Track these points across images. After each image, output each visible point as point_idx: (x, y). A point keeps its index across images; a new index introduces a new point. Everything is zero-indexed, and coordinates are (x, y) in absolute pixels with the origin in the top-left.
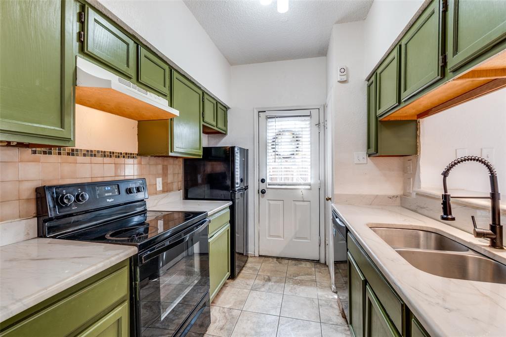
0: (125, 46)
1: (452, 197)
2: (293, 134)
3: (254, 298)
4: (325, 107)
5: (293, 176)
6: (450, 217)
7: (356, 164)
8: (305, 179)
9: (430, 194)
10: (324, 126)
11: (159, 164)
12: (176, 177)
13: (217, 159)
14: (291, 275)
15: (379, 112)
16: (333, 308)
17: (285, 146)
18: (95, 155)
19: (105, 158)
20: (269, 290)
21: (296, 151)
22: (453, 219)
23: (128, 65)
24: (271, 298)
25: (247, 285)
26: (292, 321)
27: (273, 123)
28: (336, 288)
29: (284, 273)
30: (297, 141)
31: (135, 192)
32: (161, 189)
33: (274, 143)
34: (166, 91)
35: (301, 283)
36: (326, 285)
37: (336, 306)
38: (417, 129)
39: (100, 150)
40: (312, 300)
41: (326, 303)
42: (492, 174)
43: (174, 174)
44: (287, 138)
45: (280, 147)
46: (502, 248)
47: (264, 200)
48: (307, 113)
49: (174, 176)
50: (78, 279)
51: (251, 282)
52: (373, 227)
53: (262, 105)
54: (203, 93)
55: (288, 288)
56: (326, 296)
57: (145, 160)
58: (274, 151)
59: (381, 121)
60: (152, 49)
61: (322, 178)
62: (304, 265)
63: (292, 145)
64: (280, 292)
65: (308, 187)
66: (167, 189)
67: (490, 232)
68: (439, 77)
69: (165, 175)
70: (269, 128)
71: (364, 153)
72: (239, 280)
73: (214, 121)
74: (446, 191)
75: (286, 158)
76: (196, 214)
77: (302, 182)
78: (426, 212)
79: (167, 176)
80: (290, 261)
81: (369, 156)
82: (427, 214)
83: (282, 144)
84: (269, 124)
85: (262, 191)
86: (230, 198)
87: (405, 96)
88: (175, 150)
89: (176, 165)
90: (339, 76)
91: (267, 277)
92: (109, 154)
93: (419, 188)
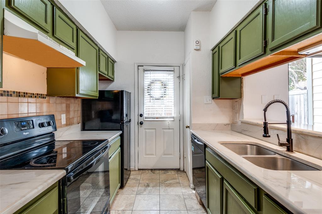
0: (44, 6)
1: (269, 124)
2: (163, 83)
3: (140, 200)
4: (184, 65)
5: (162, 112)
6: (267, 135)
7: (205, 104)
8: (171, 114)
9: (251, 122)
10: (183, 78)
11: (64, 103)
12: (76, 113)
13: (108, 100)
14: (162, 181)
15: (221, 71)
16: (193, 199)
17: (157, 92)
18: (11, 95)
19: (19, 98)
20: (150, 193)
21: (164, 94)
22: (269, 136)
23: (46, 22)
24: (152, 199)
25: (133, 191)
26: (168, 212)
27: (149, 75)
28: (194, 186)
29: (158, 180)
30: (165, 87)
31: (46, 125)
32: (65, 123)
33: (149, 89)
34: (74, 45)
35: (170, 185)
36: (186, 184)
37: (195, 198)
38: (241, 82)
39: (16, 91)
40: (179, 197)
41: (188, 197)
42: (287, 110)
43: (74, 111)
44: (158, 85)
45: (153, 92)
46: (292, 152)
47: (142, 129)
48: (172, 69)
49: (74, 113)
50: (25, 201)
51: (136, 189)
52: (225, 144)
53: (141, 62)
54: (99, 49)
55: (162, 190)
56: (188, 192)
57: (52, 100)
58: (149, 95)
59: (221, 77)
60: (64, 11)
61: (181, 113)
62: (170, 173)
63: (161, 90)
64: (157, 194)
65: (172, 119)
66: (69, 123)
67: (287, 142)
68: (263, 53)
69: (68, 112)
70: (145, 78)
71: (209, 97)
72: (126, 189)
73: (106, 71)
74: (265, 120)
75: (158, 99)
76: (101, 141)
77: (169, 116)
78: (247, 133)
79: (70, 112)
80: (160, 171)
81: (213, 98)
82: (248, 135)
83: (155, 89)
84: (146, 75)
85: (140, 123)
86: (120, 129)
87: (239, 62)
88: (81, 92)
89: (76, 104)
90: (195, 46)
91: (146, 184)
92: (23, 94)
93: (242, 119)
